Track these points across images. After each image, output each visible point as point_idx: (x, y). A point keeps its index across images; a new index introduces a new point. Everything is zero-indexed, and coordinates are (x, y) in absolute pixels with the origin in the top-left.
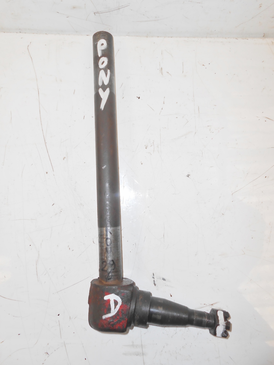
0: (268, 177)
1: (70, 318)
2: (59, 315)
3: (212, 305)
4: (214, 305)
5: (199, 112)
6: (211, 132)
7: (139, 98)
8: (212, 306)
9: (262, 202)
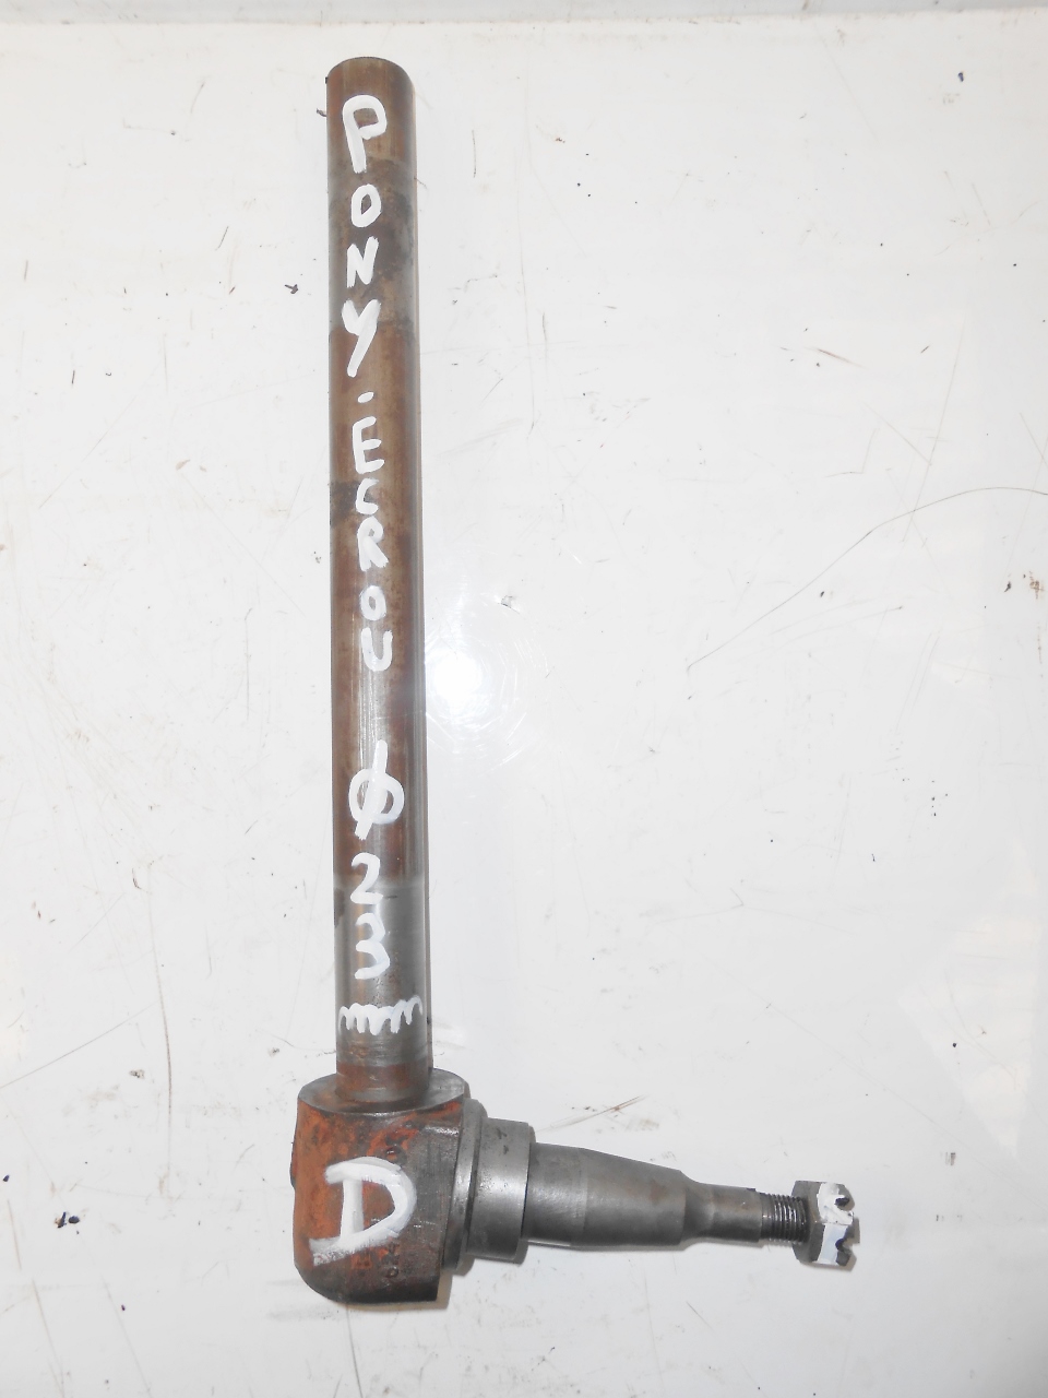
0: (832, 593)
1: (53, 1189)
2: (6, 1179)
3: (617, 1109)
4: (623, 1110)
5: (546, 339)
6: (597, 419)
7: (295, 289)
8: (617, 1113)
9: (809, 698)
